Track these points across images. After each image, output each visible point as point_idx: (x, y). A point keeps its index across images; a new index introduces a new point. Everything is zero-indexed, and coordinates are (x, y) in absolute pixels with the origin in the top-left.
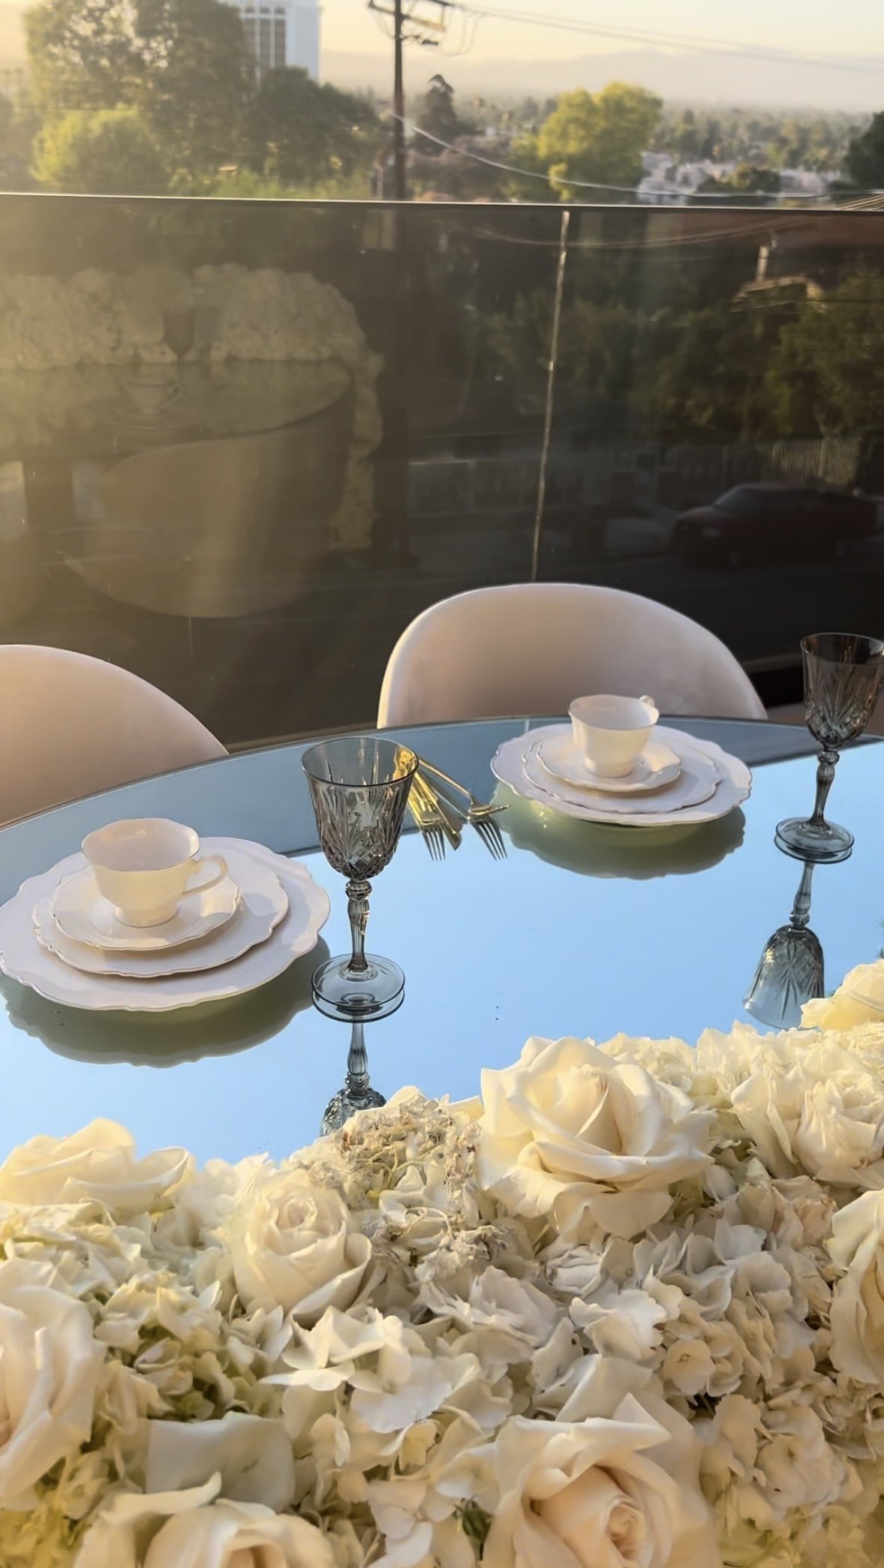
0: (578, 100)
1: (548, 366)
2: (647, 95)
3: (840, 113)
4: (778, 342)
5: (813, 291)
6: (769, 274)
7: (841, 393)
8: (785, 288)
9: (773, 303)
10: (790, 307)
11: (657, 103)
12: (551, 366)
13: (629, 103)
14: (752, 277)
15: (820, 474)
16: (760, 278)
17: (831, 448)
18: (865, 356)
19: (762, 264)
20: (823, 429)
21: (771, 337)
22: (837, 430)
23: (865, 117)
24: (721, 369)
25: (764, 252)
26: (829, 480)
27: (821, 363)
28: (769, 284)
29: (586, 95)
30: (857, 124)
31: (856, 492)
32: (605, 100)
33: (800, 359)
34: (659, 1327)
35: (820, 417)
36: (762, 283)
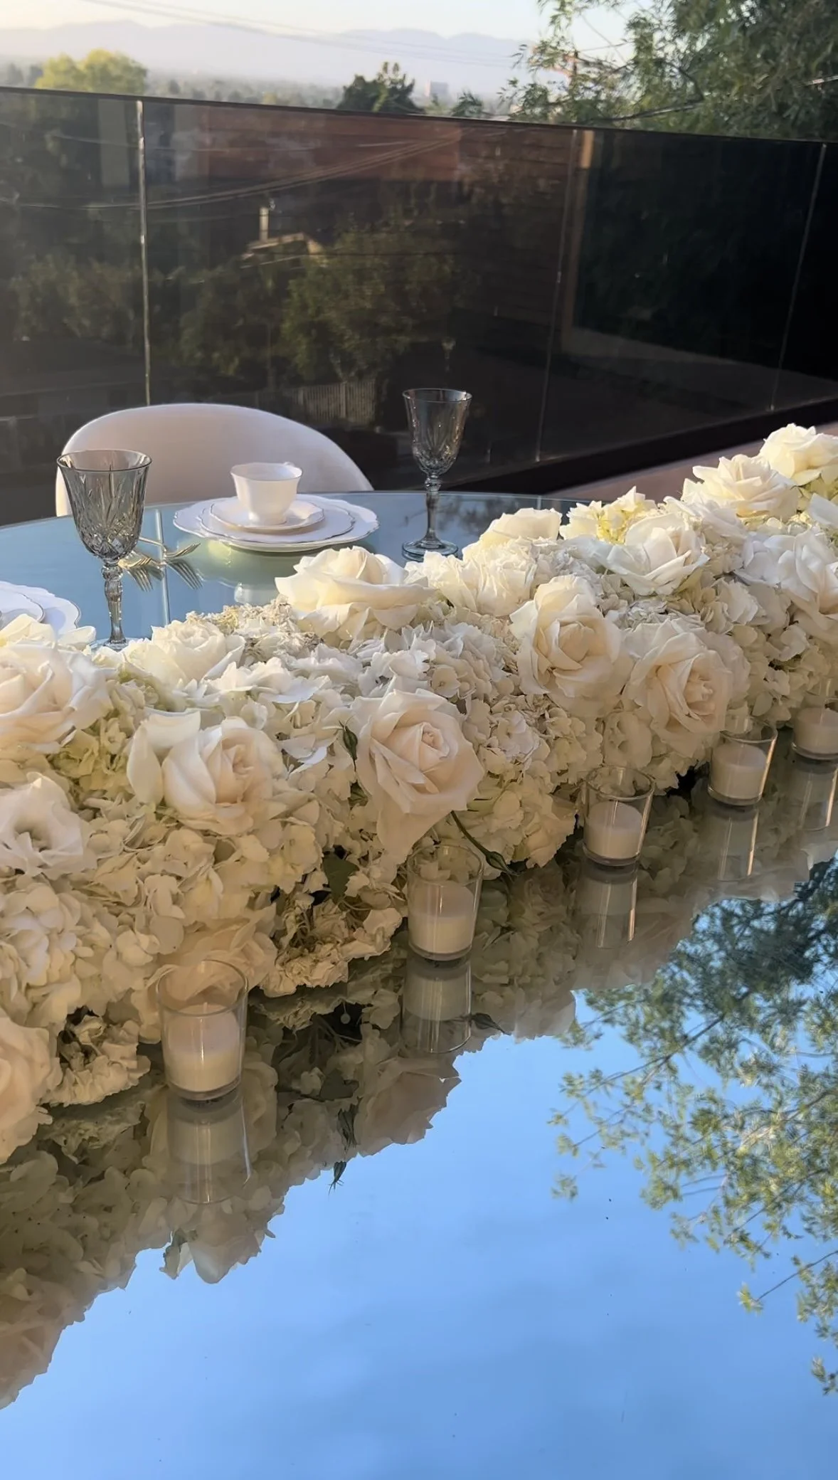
0: (63, 67)
1: (140, 240)
2: (133, 65)
3: (313, 87)
4: (288, 294)
5: (313, 247)
6: (272, 233)
7: (352, 339)
8: (287, 246)
9: (279, 259)
10: (296, 262)
11: (142, 72)
12: (143, 240)
13: (115, 71)
14: (256, 235)
15: (343, 414)
16: (264, 235)
17: (349, 390)
18: (368, 305)
19: (264, 221)
20: (340, 374)
21: (282, 292)
22: (353, 374)
23: (336, 91)
24: (240, 322)
25: (264, 212)
26: (352, 419)
27: (331, 315)
28: (272, 243)
29: (69, 61)
30: (330, 97)
31: (378, 430)
32: (90, 67)
33: (310, 311)
34: (426, 661)
35: (336, 362)
36: (267, 242)
